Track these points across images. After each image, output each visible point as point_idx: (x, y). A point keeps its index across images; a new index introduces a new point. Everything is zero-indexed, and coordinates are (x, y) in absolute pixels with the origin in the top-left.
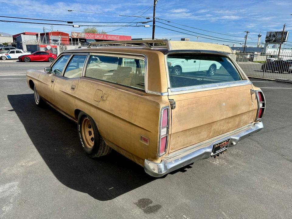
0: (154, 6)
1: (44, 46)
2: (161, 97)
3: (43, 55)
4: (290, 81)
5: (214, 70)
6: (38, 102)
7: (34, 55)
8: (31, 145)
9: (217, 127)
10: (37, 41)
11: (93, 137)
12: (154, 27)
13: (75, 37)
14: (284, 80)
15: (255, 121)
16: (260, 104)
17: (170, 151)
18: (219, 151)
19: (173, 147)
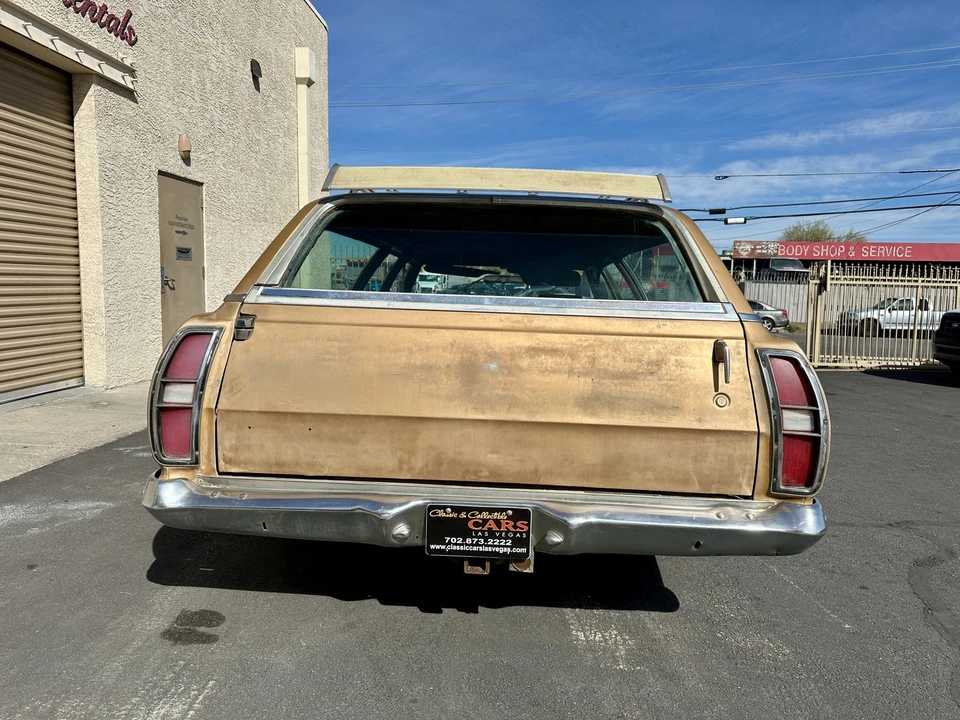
13: (744, 255)
15: (769, 495)
16: (784, 411)
17: (221, 463)
18: (467, 545)
19: (230, 455)
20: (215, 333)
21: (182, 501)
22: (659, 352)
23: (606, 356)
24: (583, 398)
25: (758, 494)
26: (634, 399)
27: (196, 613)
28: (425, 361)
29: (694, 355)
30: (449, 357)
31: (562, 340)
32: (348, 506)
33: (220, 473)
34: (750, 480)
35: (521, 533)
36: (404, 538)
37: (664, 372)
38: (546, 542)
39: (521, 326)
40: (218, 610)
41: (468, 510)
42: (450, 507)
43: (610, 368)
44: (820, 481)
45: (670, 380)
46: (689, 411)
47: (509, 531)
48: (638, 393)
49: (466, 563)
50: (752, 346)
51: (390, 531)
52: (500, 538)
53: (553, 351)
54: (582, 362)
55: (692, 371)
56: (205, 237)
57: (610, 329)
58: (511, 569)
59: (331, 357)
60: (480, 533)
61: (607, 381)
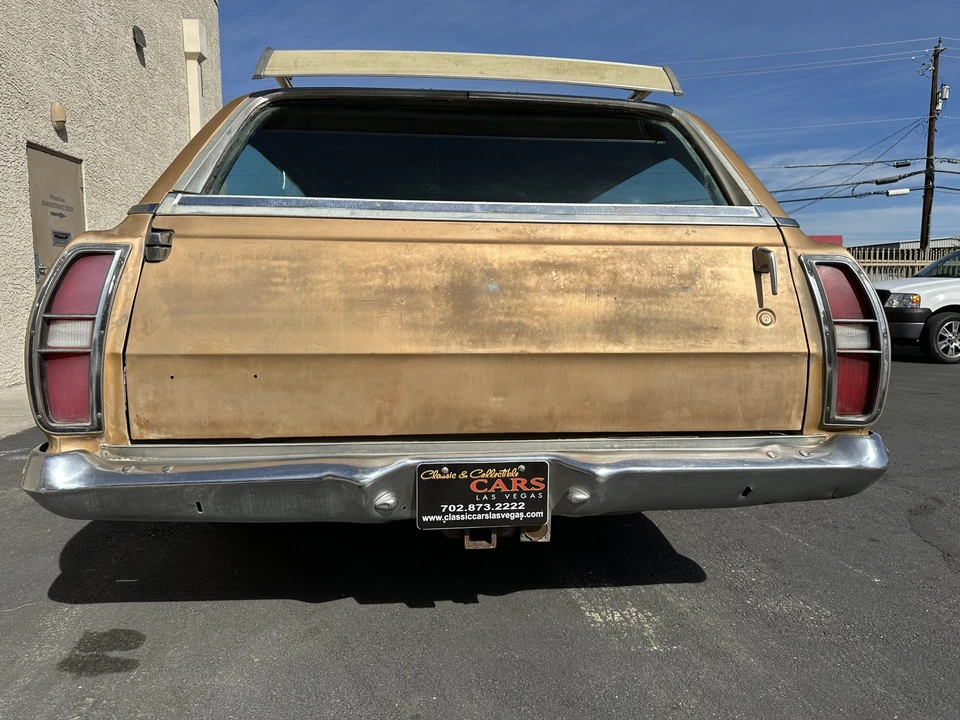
0: (932, 121)
12: (929, 191)
15: (821, 427)
16: (837, 327)
17: (135, 428)
18: (469, 513)
19: (147, 415)
20: (118, 253)
21: (80, 480)
22: (691, 264)
23: (630, 270)
24: (605, 322)
25: (809, 427)
26: (666, 320)
27: (105, 634)
28: (406, 283)
29: (731, 266)
30: (435, 277)
31: (575, 253)
32: (314, 472)
33: (133, 442)
34: (799, 412)
35: (536, 493)
36: (389, 509)
37: (699, 286)
38: (570, 502)
39: (524, 237)
40: (135, 629)
41: (469, 467)
42: (448, 466)
43: (635, 284)
44: (880, 406)
45: (707, 295)
46: (731, 332)
47: (521, 491)
48: (670, 313)
49: (467, 538)
50: (795, 254)
51: (372, 502)
52: (511, 500)
53: (565, 266)
54: (601, 280)
55: (732, 284)
56: (86, 221)
57: (631, 238)
58: (523, 539)
59: (279, 280)
60: (485, 497)
61: (633, 300)
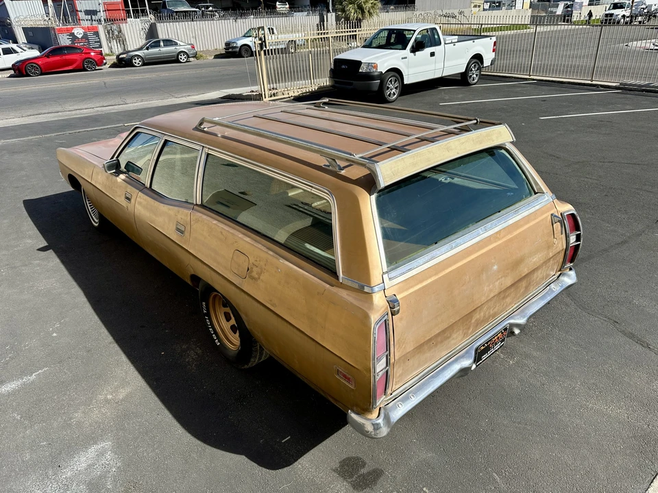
1: (68, 30)
2: (372, 298)
3: (69, 54)
4: (653, 87)
5: (478, 69)
6: (97, 221)
7: (47, 56)
8: (112, 346)
9: (482, 314)
10: (47, 19)
11: (234, 325)
14: (640, 86)
17: (394, 387)
19: (399, 380)
